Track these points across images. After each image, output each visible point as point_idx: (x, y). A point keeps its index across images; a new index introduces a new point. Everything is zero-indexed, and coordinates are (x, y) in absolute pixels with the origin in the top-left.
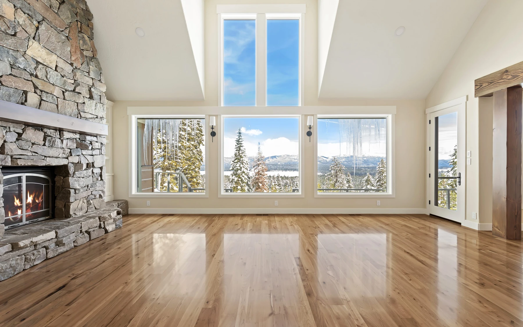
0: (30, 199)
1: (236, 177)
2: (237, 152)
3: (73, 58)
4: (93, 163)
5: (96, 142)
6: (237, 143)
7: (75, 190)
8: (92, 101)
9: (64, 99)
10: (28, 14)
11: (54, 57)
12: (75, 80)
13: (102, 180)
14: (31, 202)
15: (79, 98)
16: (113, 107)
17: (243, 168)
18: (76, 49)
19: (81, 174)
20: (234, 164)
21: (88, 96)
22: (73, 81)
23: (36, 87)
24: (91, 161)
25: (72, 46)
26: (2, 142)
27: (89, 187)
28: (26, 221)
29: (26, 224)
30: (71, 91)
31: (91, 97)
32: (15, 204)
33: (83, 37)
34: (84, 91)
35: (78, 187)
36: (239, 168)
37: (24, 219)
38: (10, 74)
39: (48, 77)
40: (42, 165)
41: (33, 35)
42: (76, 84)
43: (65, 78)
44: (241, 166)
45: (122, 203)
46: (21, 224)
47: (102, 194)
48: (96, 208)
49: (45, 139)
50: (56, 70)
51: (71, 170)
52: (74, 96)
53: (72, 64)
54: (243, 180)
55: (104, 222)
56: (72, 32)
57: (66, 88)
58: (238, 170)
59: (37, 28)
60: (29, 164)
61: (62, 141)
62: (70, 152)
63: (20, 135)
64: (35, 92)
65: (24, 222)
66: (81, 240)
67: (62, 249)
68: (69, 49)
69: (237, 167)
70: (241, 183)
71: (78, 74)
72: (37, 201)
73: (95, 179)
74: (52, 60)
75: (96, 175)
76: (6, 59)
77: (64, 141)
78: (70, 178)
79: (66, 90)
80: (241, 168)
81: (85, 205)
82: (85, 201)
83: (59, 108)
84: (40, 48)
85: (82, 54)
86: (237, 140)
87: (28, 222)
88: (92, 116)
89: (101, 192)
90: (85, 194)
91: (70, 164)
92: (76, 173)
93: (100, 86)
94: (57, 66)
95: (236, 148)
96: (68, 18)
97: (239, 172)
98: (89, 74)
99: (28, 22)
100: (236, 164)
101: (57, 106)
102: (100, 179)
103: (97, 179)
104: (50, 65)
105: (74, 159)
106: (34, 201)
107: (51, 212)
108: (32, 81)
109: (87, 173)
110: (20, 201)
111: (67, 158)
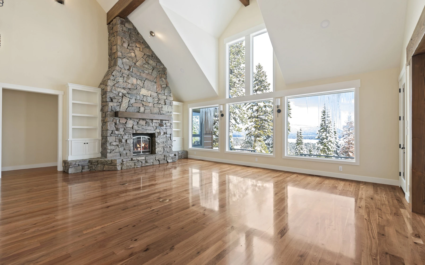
0: (143, 145)
1: (322, 145)
2: (323, 122)
3: (158, 90)
4: (166, 132)
5: (168, 123)
6: (323, 114)
7: (158, 143)
8: (165, 106)
9: (154, 107)
10: (141, 80)
11: (150, 92)
12: (158, 98)
13: (171, 140)
14: (144, 146)
15: (160, 105)
16: (183, 105)
17: (329, 137)
18: (159, 86)
19: (160, 137)
20: (320, 133)
21: (164, 104)
22: (157, 99)
23: (143, 105)
24: (165, 132)
25: (157, 85)
26: (132, 125)
27: (164, 143)
28: (142, 153)
29: (142, 154)
30: (157, 103)
31: (165, 104)
32: (138, 146)
33: (162, 80)
34: (162, 102)
35: (159, 142)
36: (325, 137)
37: (141, 152)
38: (135, 102)
39: (147, 100)
40: (145, 133)
41: (142, 87)
42: (159, 100)
43: (154, 99)
44: (328, 135)
45: (184, 152)
46: (140, 154)
47: (171, 146)
48: (167, 152)
49: (146, 124)
50: (151, 97)
51: (156, 135)
52: (158, 105)
53: (157, 93)
54: (330, 149)
55: (166, 158)
56: (157, 79)
57: (154, 102)
58: (324, 139)
59: (144, 83)
60: (141, 132)
61: (152, 123)
62: (156, 128)
63: (138, 122)
64: (143, 107)
65: (141, 153)
66: (155, 163)
67: (147, 164)
68: (156, 87)
69: (323, 136)
70: (327, 151)
71: (160, 96)
72: (146, 146)
73: (167, 139)
74: (148, 93)
75: (168, 137)
76: (134, 98)
77: (153, 123)
78: (156, 138)
79: (155, 103)
80: (327, 137)
81: (162, 150)
82: (162, 148)
83: (152, 111)
84: (144, 90)
85: (161, 87)
86: (323, 111)
87: (143, 154)
88: (166, 112)
89: (170, 145)
90: (162, 145)
91: (156, 133)
92: (158, 136)
93: (170, 98)
94: (151, 95)
95: (322, 119)
96: (155, 74)
97: (325, 140)
98: (164, 95)
99: (141, 82)
100: (322, 134)
101: (151, 110)
102: (170, 139)
103: (168, 139)
104: (148, 95)
105: (158, 131)
106: (145, 146)
107: (151, 151)
108: (142, 103)
109: (163, 136)
110: (139, 145)
111: (155, 130)
